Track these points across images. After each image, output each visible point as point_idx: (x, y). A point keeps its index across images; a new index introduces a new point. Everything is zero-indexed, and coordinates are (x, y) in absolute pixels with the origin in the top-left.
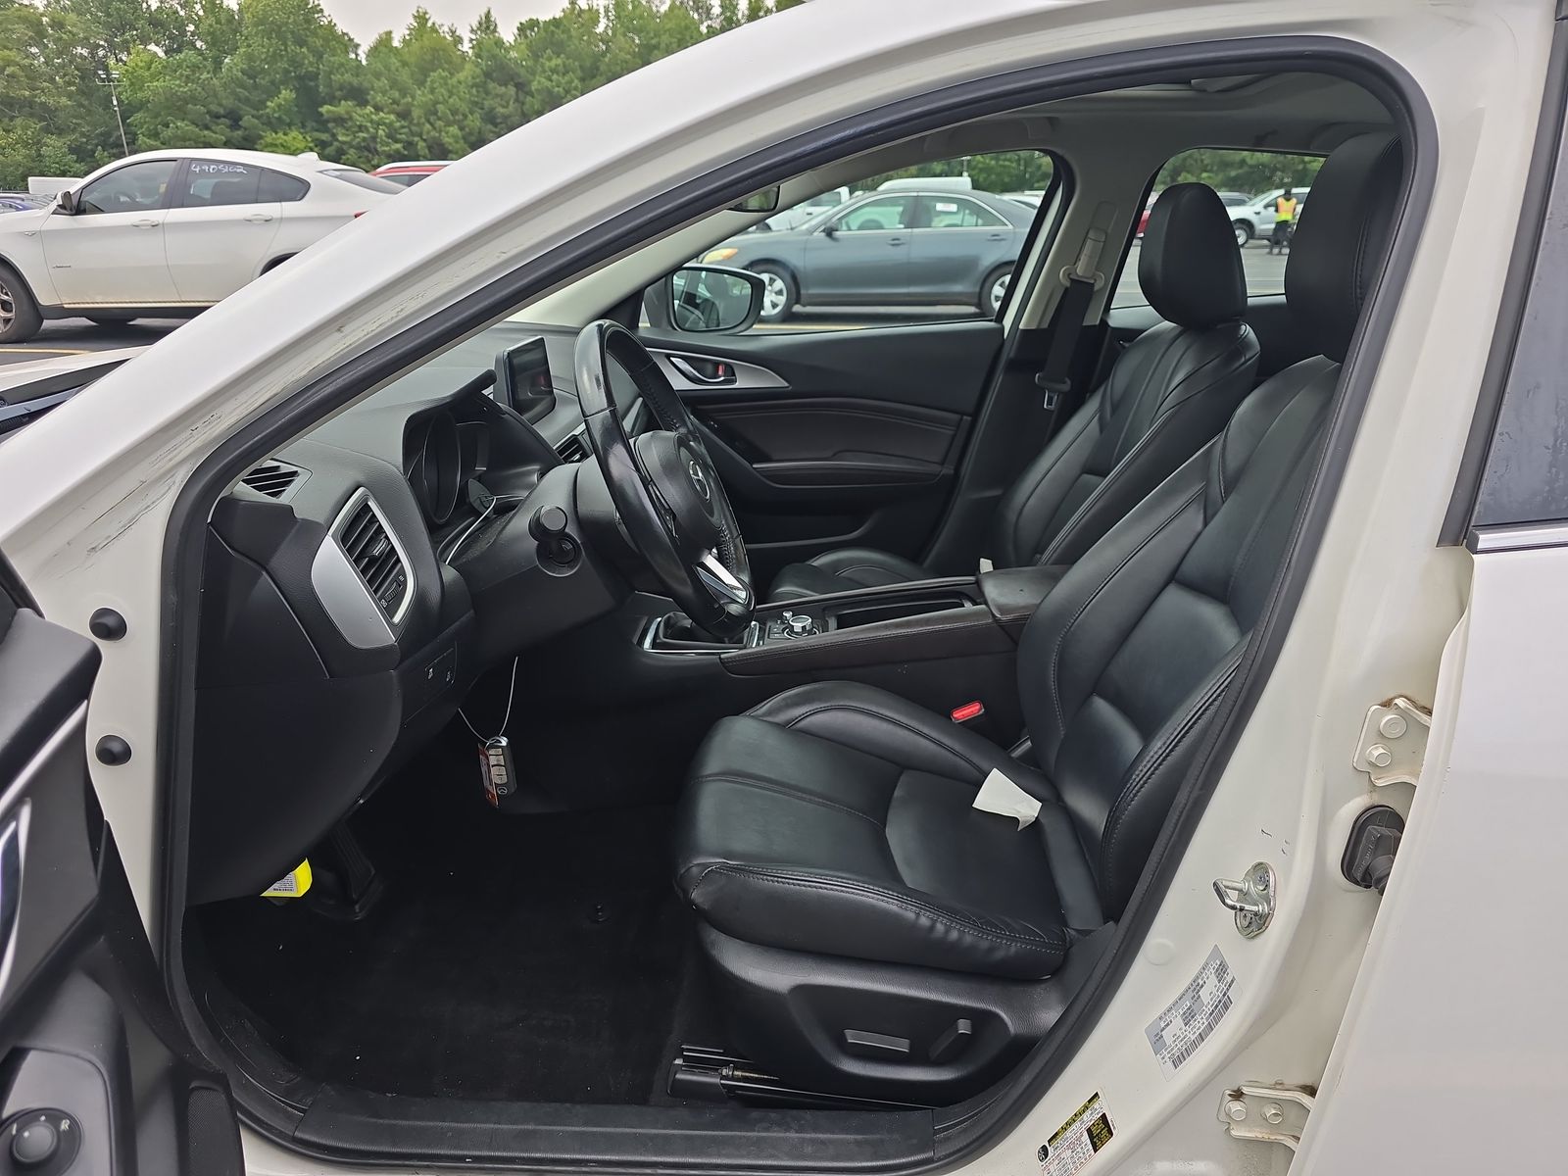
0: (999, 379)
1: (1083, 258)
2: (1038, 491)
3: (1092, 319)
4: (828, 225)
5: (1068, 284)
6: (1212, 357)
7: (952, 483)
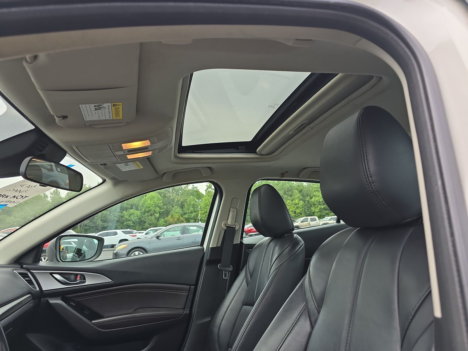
0: (204, 268)
1: (230, 218)
2: (225, 316)
3: (237, 241)
4: (157, 235)
5: (226, 228)
6: (287, 246)
7: (190, 316)
